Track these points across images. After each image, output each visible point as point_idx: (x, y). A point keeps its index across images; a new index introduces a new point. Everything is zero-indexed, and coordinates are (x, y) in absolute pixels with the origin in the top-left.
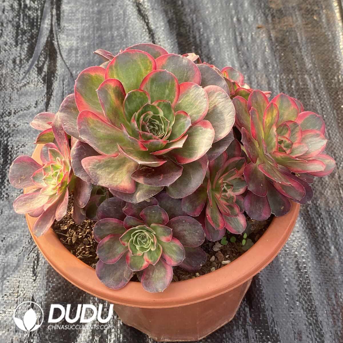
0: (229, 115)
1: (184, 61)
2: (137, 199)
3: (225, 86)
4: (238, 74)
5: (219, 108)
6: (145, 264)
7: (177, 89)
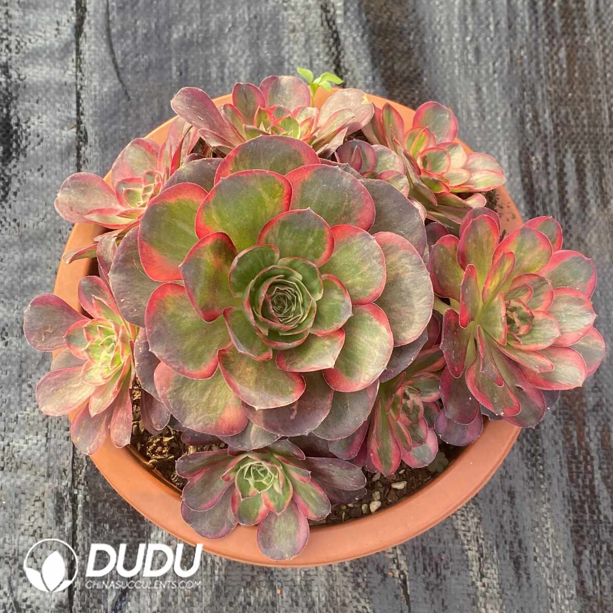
0: (420, 301)
1: (344, 179)
2: (252, 442)
3: (419, 224)
4: (448, 116)
5: (405, 281)
6: (263, 508)
7: (329, 240)
